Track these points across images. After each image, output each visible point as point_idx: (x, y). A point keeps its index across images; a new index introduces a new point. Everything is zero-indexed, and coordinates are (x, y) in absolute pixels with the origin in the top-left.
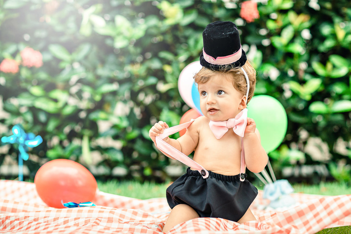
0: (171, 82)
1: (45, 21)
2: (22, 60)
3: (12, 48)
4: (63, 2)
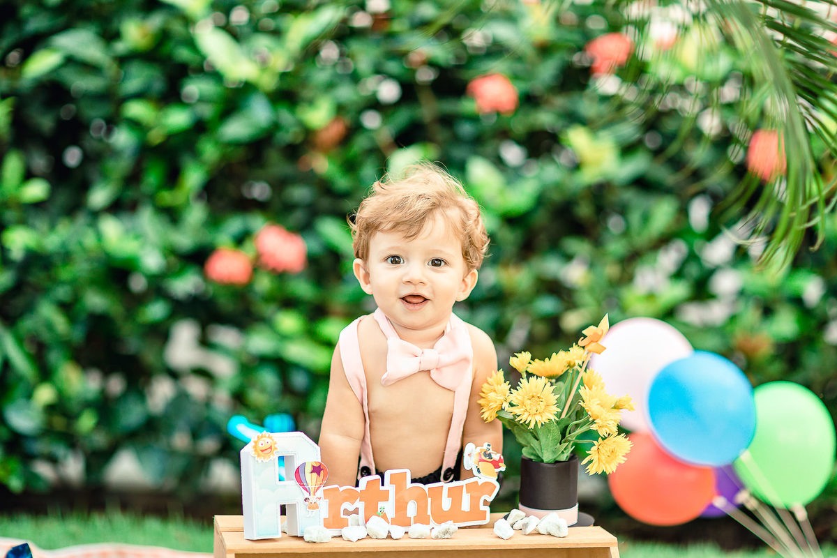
3: (235, 225)
4: (355, 129)
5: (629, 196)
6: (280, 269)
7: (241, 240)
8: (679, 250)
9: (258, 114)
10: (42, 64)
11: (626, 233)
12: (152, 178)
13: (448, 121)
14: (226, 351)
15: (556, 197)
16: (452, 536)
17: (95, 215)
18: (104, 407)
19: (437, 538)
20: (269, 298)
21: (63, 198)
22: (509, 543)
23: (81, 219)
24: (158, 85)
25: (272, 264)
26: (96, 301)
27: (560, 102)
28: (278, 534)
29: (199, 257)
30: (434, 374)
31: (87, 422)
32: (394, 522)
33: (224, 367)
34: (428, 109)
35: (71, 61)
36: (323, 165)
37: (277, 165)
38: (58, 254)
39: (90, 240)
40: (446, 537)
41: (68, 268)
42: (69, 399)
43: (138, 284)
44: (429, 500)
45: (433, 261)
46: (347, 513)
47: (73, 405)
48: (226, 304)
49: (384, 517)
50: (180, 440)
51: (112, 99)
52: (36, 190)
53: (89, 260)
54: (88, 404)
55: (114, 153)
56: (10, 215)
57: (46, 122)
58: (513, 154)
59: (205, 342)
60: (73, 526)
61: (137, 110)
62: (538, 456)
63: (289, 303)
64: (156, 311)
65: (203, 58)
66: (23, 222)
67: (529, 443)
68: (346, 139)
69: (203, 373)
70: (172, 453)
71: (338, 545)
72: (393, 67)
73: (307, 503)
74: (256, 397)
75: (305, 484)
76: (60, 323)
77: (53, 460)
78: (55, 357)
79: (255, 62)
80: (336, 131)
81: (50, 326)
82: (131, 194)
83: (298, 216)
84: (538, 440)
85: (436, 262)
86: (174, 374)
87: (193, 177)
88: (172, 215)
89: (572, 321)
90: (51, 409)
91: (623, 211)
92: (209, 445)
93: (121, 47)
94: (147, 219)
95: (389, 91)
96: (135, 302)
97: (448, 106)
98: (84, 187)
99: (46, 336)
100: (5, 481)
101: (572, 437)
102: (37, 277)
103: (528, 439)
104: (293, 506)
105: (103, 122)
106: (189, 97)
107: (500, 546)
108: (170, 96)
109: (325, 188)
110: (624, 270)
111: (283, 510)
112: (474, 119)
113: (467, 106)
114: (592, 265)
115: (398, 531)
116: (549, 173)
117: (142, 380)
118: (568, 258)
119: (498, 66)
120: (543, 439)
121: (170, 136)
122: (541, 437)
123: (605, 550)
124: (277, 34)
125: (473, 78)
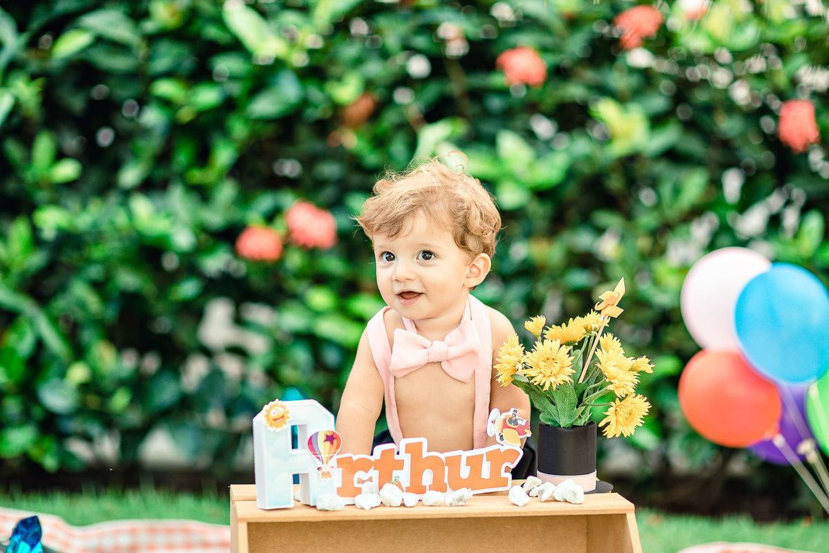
2: (289, 232)
3: (265, 202)
4: (384, 104)
5: (660, 168)
6: (311, 245)
7: (271, 217)
8: (710, 222)
9: (288, 91)
10: (71, 44)
11: (658, 206)
12: (182, 157)
13: (477, 95)
14: (259, 329)
15: (586, 170)
16: (467, 503)
17: (127, 194)
18: (138, 385)
19: (451, 505)
20: (299, 275)
21: (95, 178)
22: (524, 510)
23: (113, 199)
24: (188, 63)
25: (302, 240)
26: (128, 280)
27: (589, 75)
28: (290, 503)
29: (230, 235)
30: (444, 365)
31: (120, 400)
32: (408, 490)
33: (257, 344)
34: (456, 85)
35: (101, 41)
36: (352, 141)
37: (307, 142)
38: (89, 233)
39: (121, 219)
40: (460, 504)
41: (100, 247)
42: (103, 377)
43: (170, 262)
44: (447, 468)
46: (361, 481)
47: (107, 384)
48: (257, 281)
49: (399, 485)
50: (215, 418)
51: (142, 78)
52: (67, 170)
53: (121, 239)
54: (122, 383)
55: (145, 132)
56: (42, 195)
57: (77, 103)
58: (543, 127)
59: (239, 321)
60: (108, 503)
61: (166, 88)
62: (555, 422)
63: (320, 279)
64: (188, 289)
66: (55, 202)
67: (545, 408)
68: (375, 115)
69: (238, 351)
70: (206, 430)
71: (351, 513)
72: (421, 41)
73: (320, 472)
74: (288, 373)
75: (318, 453)
76: (93, 302)
77: (88, 438)
78: (88, 336)
79: (285, 39)
80: (366, 105)
81: (82, 305)
82: (160, 173)
83: (329, 193)
84: (554, 404)
86: (207, 352)
87: (224, 155)
88: (202, 193)
90: (85, 388)
91: (654, 183)
92: (242, 422)
93: (150, 26)
94: (177, 198)
95: (418, 66)
96: (167, 280)
97: (477, 81)
98: (116, 166)
99: (79, 315)
100: (40, 461)
101: (589, 400)
102: (69, 257)
103: (545, 404)
104: (306, 475)
105: (134, 103)
106: (219, 76)
107: (516, 513)
108: (200, 74)
109: (354, 163)
110: (655, 242)
111: (296, 479)
112: (504, 92)
113: (497, 80)
114: (623, 238)
115: (412, 499)
116: (579, 146)
117: (177, 359)
118: (600, 231)
119: (526, 39)
120: (559, 404)
121: (201, 114)
122: (557, 401)
123: (622, 517)
124: (305, 10)
125: (501, 52)
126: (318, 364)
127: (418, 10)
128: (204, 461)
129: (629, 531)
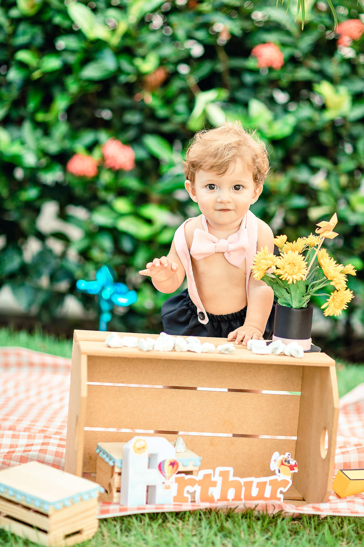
0: (326, 204)
1: (143, 100)
2: (103, 159)
3: (88, 137)
4: (172, 74)
6: (117, 167)
7: (90, 148)
9: (108, 63)
11: (354, 155)
12: (32, 104)
13: (236, 72)
14: (79, 223)
15: (308, 128)
20: (107, 188)
24: (39, 40)
25: (111, 164)
27: (315, 64)
29: (63, 158)
30: (226, 255)
33: (75, 233)
34: (222, 65)
36: (150, 99)
37: (118, 97)
43: (19, 174)
45: (235, 187)
48: (78, 191)
50: (44, 282)
51: (9, 48)
55: (9, 84)
58: (281, 97)
59: (63, 216)
61: (23, 56)
62: (289, 304)
63: (122, 192)
64: (31, 193)
65: (72, 22)
67: (282, 295)
68: (166, 83)
69: (60, 236)
70: (38, 289)
72: (201, 34)
74: (96, 254)
80: (161, 75)
82: (15, 115)
83: (131, 133)
84: (289, 294)
85: (237, 187)
86: (41, 237)
87: (61, 104)
88: (45, 129)
89: (315, 213)
91: (354, 139)
92: (63, 285)
93: (14, 13)
94: (27, 129)
95: (197, 50)
96: (17, 186)
97: (237, 63)
101: (312, 292)
103: (283, 293)
108: (48, 48)
109: (150, 114)
112: (254, 72)
113: (251, 63)
114: (328, 175)
116: (305, 112)
117: (20, 241)
118: (314, 170)
119: (273, 37)
120: (293, 294)
121: (46, 74)
122: (292, 291)
123: (327, 369)
124: (122, 8)
125: (256, 44)
126: (118, 250)
127: (200, 13)
128: (34, 310)
129: (331, 379)
